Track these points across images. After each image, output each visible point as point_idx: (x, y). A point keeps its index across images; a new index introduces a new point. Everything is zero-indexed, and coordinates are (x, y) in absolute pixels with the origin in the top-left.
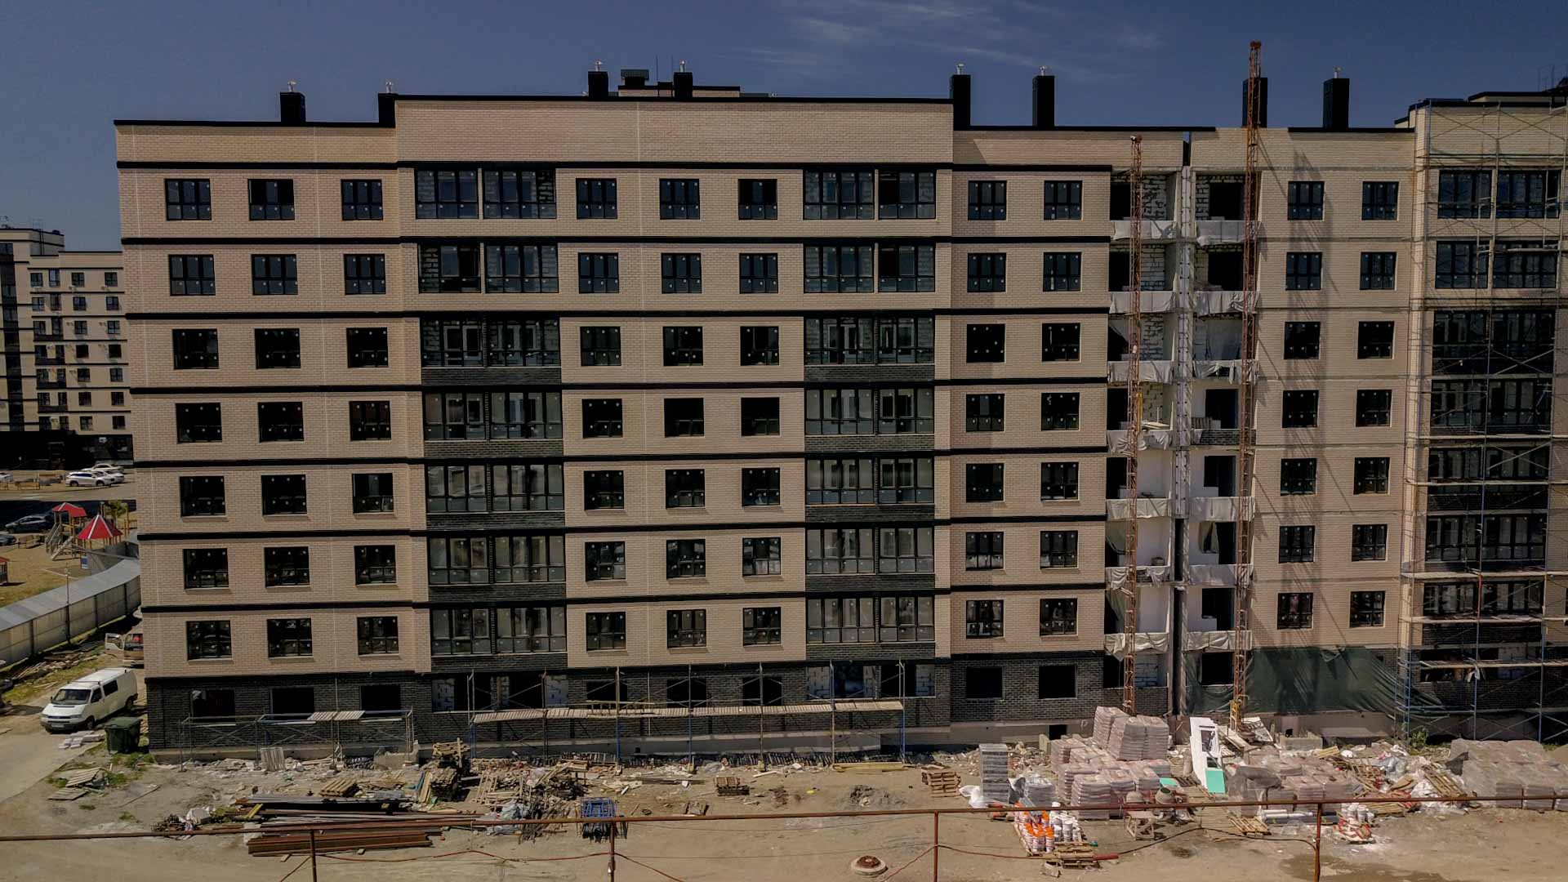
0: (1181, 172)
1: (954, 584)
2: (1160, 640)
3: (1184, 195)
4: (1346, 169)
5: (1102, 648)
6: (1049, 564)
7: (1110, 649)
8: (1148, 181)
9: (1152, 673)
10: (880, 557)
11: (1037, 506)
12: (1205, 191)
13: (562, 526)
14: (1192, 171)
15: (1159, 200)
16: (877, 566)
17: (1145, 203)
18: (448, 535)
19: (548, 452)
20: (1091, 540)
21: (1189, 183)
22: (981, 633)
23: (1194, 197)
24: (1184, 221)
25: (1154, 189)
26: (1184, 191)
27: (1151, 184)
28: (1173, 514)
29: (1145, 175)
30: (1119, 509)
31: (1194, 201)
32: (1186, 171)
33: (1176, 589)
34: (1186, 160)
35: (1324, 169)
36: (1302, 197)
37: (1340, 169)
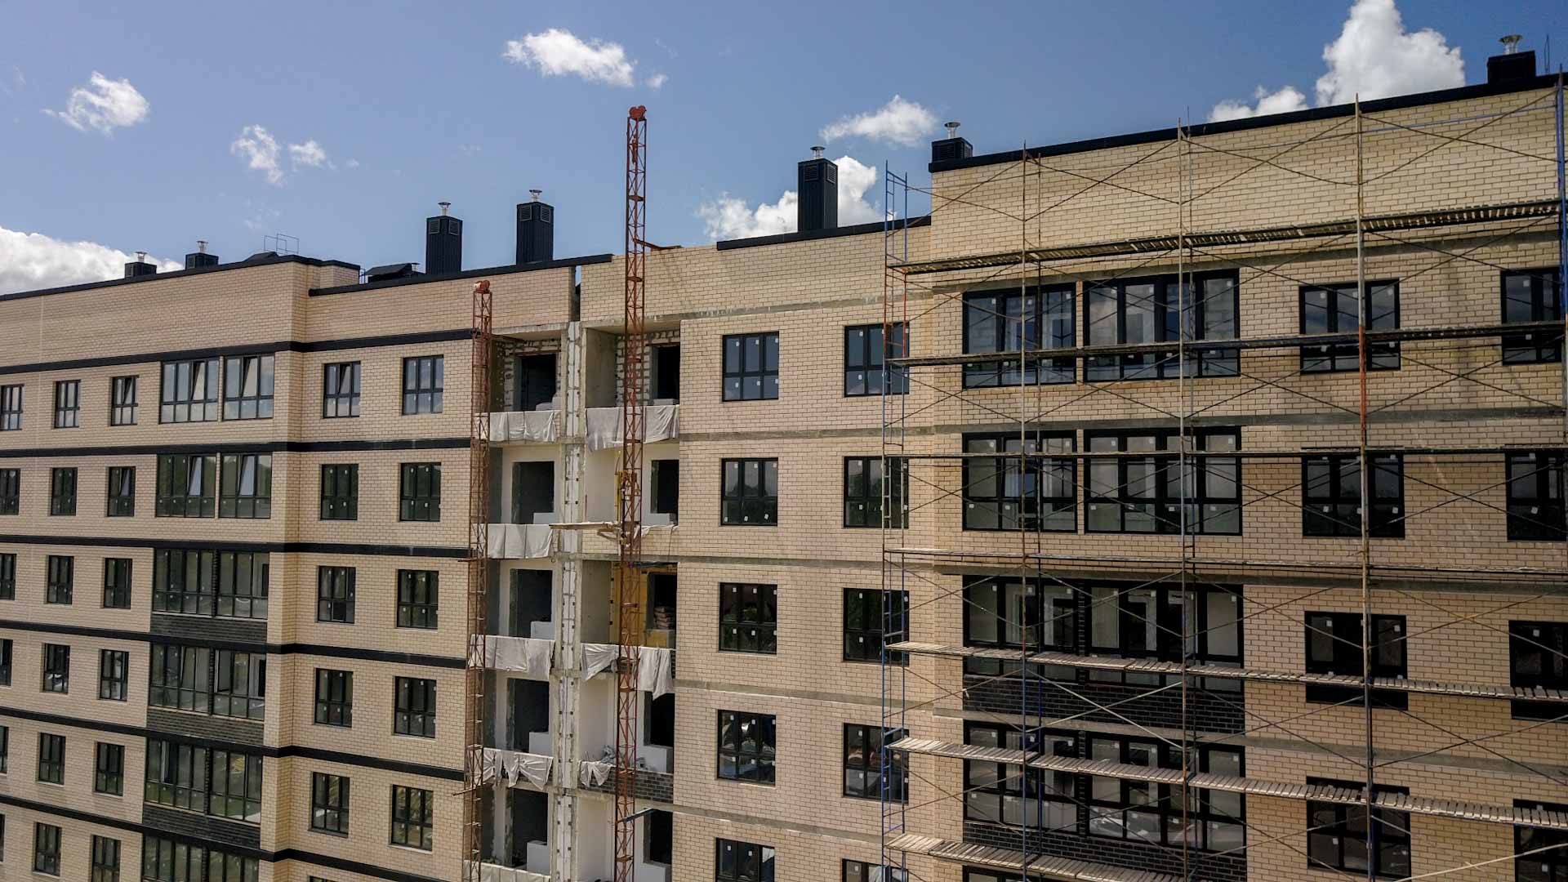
0: (567, 332)
4: (814, 305)
11: (385, 851)
12: (645, 358)
14: (581, 329)
21: (577, 347)
24: (570, 410)
26: (571, 361)
32: (574, 330)
34: (575, 314)
35: (775, 309)
36: (748, 358)
37: (805, 306)
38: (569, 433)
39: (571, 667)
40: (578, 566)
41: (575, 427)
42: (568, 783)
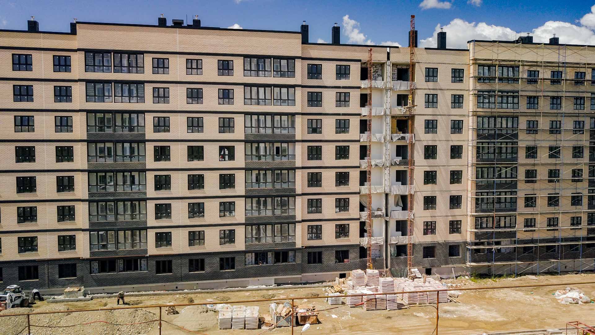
0: (386, 63)
1: (303, 219)
2: (381, 240)
3: (388, 72)
4: (445, 64)
5: (359, 243)
6: (339, 211)
7: (362, 243)
8: (374, 67)
9: (377, 253)
10: (275, 209)
11: (334, 189)
12: (395, 71)
13: (145, 197)
14: (390, 63)
15: (379, 74)
16: (273, 212)
17: (373, 75)
18: (97, 202)
19: (140, 167)
20: (354, 202)
21: (389, 67)
22: (313, 238)
23: (391, 72)
24: (388, 81)
25: (377, 69)
26: (388, 70)
27: (376, 67)
28: (385, 192)
29: (374, 64)
30: (364, 190)
31: (391, 74)
32: (388, 63)
33: (386, 220)
34: (388, 58)
35: (437, 63)
36: (430, 73)
37: (444, 63)
38: (387, 86)
39: (388, 139)
40: (390, 117)
41: (389, 85)
42: (388, 165)
